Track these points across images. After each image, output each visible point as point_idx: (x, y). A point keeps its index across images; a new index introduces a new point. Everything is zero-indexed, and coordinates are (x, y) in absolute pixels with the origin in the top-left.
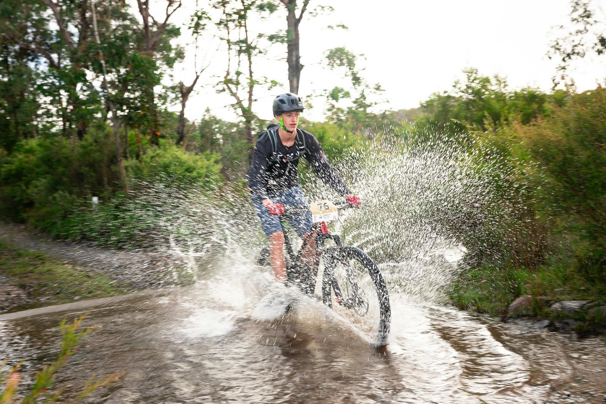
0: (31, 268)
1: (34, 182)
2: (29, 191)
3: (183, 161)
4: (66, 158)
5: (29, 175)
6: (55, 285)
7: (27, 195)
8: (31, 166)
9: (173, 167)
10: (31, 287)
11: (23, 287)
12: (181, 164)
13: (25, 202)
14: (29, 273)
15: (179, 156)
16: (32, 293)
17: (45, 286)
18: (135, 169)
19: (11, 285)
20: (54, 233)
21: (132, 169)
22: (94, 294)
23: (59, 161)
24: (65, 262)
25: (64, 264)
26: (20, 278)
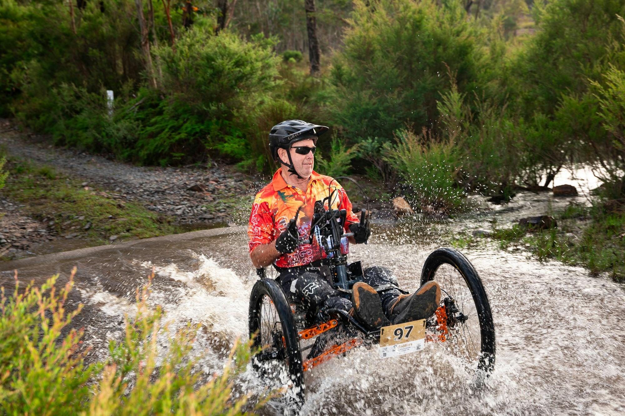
0: (42, 192)
1: (20, 63)
2: (13, 76)
3: (232, 52)
4: (67, 35)
5: (10, 51)
6: (81, 218)
7: (11, 81)
8: (11, 38)
9: (220, 61)
10: (49, 219)
11: (38, 217)
12: (230, 55)
13: (8, 89)
14: (42, 198)
15: (227, 45)
16: (53, 227)
17: (68, 218)
18: (168, 60)
19: (22, 215)
20: (56, 137)
21: (164, 58)
22: (134, 232)
23: (57, 39)
24: (84, 184)
25: (84, 186)
26: (31, 205)
